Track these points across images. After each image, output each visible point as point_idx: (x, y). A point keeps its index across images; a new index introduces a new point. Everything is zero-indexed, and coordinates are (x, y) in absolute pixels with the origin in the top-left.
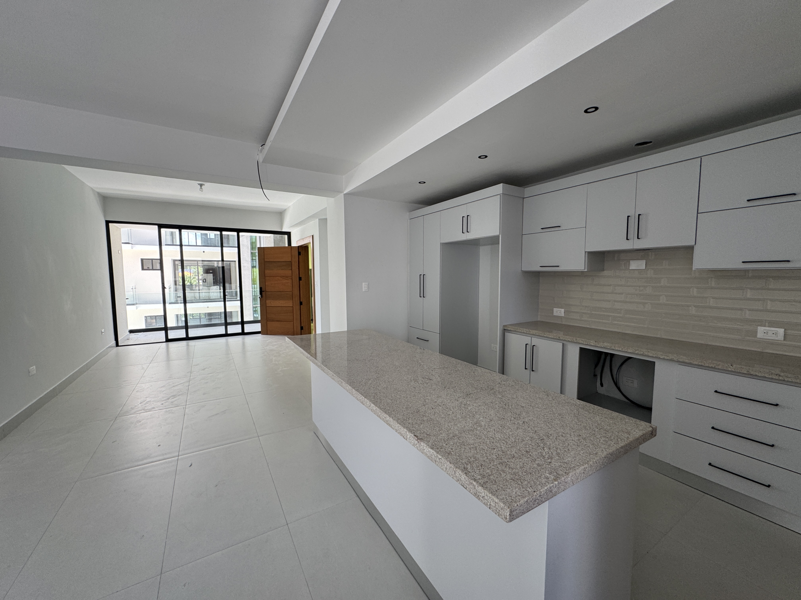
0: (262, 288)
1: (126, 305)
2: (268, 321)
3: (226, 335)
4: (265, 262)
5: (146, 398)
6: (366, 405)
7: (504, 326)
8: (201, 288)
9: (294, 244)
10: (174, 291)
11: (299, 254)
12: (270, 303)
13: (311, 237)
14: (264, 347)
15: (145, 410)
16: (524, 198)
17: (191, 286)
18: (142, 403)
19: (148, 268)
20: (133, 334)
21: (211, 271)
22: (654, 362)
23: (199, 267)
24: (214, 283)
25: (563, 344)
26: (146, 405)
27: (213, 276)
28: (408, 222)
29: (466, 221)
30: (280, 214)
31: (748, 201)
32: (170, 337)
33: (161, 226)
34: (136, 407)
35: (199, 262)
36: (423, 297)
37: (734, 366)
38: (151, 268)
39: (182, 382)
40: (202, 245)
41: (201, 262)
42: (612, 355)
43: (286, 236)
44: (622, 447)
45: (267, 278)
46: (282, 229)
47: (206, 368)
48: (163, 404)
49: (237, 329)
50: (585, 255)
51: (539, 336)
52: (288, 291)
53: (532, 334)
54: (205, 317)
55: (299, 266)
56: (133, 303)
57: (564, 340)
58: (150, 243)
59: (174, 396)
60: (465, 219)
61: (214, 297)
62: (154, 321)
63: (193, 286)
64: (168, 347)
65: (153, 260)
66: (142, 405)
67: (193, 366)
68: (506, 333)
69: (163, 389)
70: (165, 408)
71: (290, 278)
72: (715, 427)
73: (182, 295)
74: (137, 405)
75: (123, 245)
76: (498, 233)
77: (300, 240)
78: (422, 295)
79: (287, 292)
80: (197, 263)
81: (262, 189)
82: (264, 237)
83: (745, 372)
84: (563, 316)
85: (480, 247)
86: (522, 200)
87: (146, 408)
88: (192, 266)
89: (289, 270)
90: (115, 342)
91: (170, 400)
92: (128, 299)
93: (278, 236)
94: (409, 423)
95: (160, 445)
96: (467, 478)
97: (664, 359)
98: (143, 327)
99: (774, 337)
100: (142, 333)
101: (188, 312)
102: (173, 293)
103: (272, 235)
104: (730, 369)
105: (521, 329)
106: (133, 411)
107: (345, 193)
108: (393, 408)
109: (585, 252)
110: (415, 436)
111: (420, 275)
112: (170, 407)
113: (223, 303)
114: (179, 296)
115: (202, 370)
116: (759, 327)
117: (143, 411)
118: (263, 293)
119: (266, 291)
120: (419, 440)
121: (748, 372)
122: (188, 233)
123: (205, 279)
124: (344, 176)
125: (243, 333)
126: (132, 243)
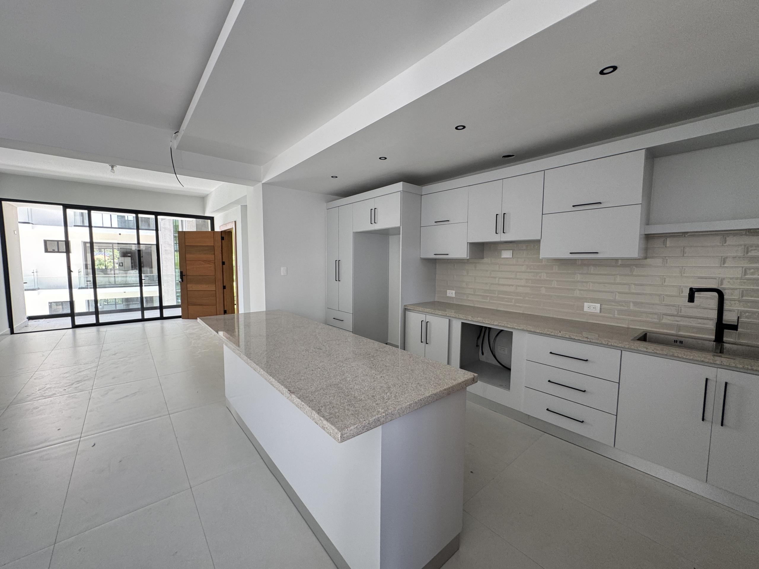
0: (182, 272)
1: (24, 290)
2: (189, 305)
3: (143, 320)
4: (185, 246)
5: (46, 384)
6: (257, 371)
7: (405, 306)
8: (117, 272)
9: (217, 229)
10: (84, 275)
11: (223, 238)
12: (191, 287)
13: (234, 222)
14: (183, 331)
15: (44, 397)
16: (422, 195)
17: (106, 270)
18: (41, 390)
19: (53, 250)
20: (31, 321)
21: (129, 255)
22: (512, 332)
23: (114, 250)
24: (132, 267)
25: (449, 320)
26: (45, 392)
27: (131, 260)
28: (325, 212)
29: (373, 212)
30: (203, 199)
31: (574, 206)
32: (77, 323)
33: (66, 207)
34: (34, 395)
35: (114, 245)
36: (339, 281)
37: (562, 332)
38: (57, 251)
39: (90, 367)
40: (119, 227)
41: (117, 245)
42: (490, 328)
43: (209, 221)
44: (445, 390)
45: (187, 262)
46: (204, 214)
47: (116, 354)
48: (65, 390)
49: (156, 313)
50: (467, 246)
51: (431, 313)
52: (211, 275)
53: (426, 312)
54: (122, 302)
55: (222, 251)
56: (34, 288)
57: (450, 317)
58: (53, 223)
59: (78, 382)
60: (373, 211)
61: (132, 281)
62: (61, 307)
63: (107, 270)
64: (74, 334)
65: (59, 242)
66: (40, 392)
67: (102, 351)
68: (406, 312)
69: (67, 375)
70: (67, 393)
71: (212, 262)
72: (551, 381)
73: (91, 279)
74: (35, 392)
75: (19, 224)
76: (399, 225)
77: (223, 225)
78: (338, 279)
79: (209, 276)
80: (112, 246)
81: (175, 175)
82: (186, 221)
83: (568, 337)
84: (454, 296)
85: (390, 236)
86: (420, 196)
87: (45, 395)
88: (107, 249)
89: (212, 254)
90: (9, 329)
91: (74, 386)
92: (26, 283)
93: (200, 221)
94: (288, 382)
95: (60, 429)
96: (318, 416)
97: (518, 329)
98: (47, 313)
99: (593, 311)
100: (44, 319)
101: (99, 298)
102: (83, 278)
103: (194, 220)
104: (559, 335)
105: (417, 307)
106: (29, 399)
107: (263, 182)
108: (278, 372)
109: (468, 243)
110: (289, 390)
111: (336, 261)
112: (73, 392)
113: (139, 288)
114: (88, 280)
115: (113, 355)
116: (585, 303)
117: (41, 398)
118: (184, 278)
119: (187, 275)
120: (291, 393)
121: (570, 336)
122: (102, 214)
123: (122, 263)
124: (262, 167)
125: (162, 318)
126: (33, 223)
